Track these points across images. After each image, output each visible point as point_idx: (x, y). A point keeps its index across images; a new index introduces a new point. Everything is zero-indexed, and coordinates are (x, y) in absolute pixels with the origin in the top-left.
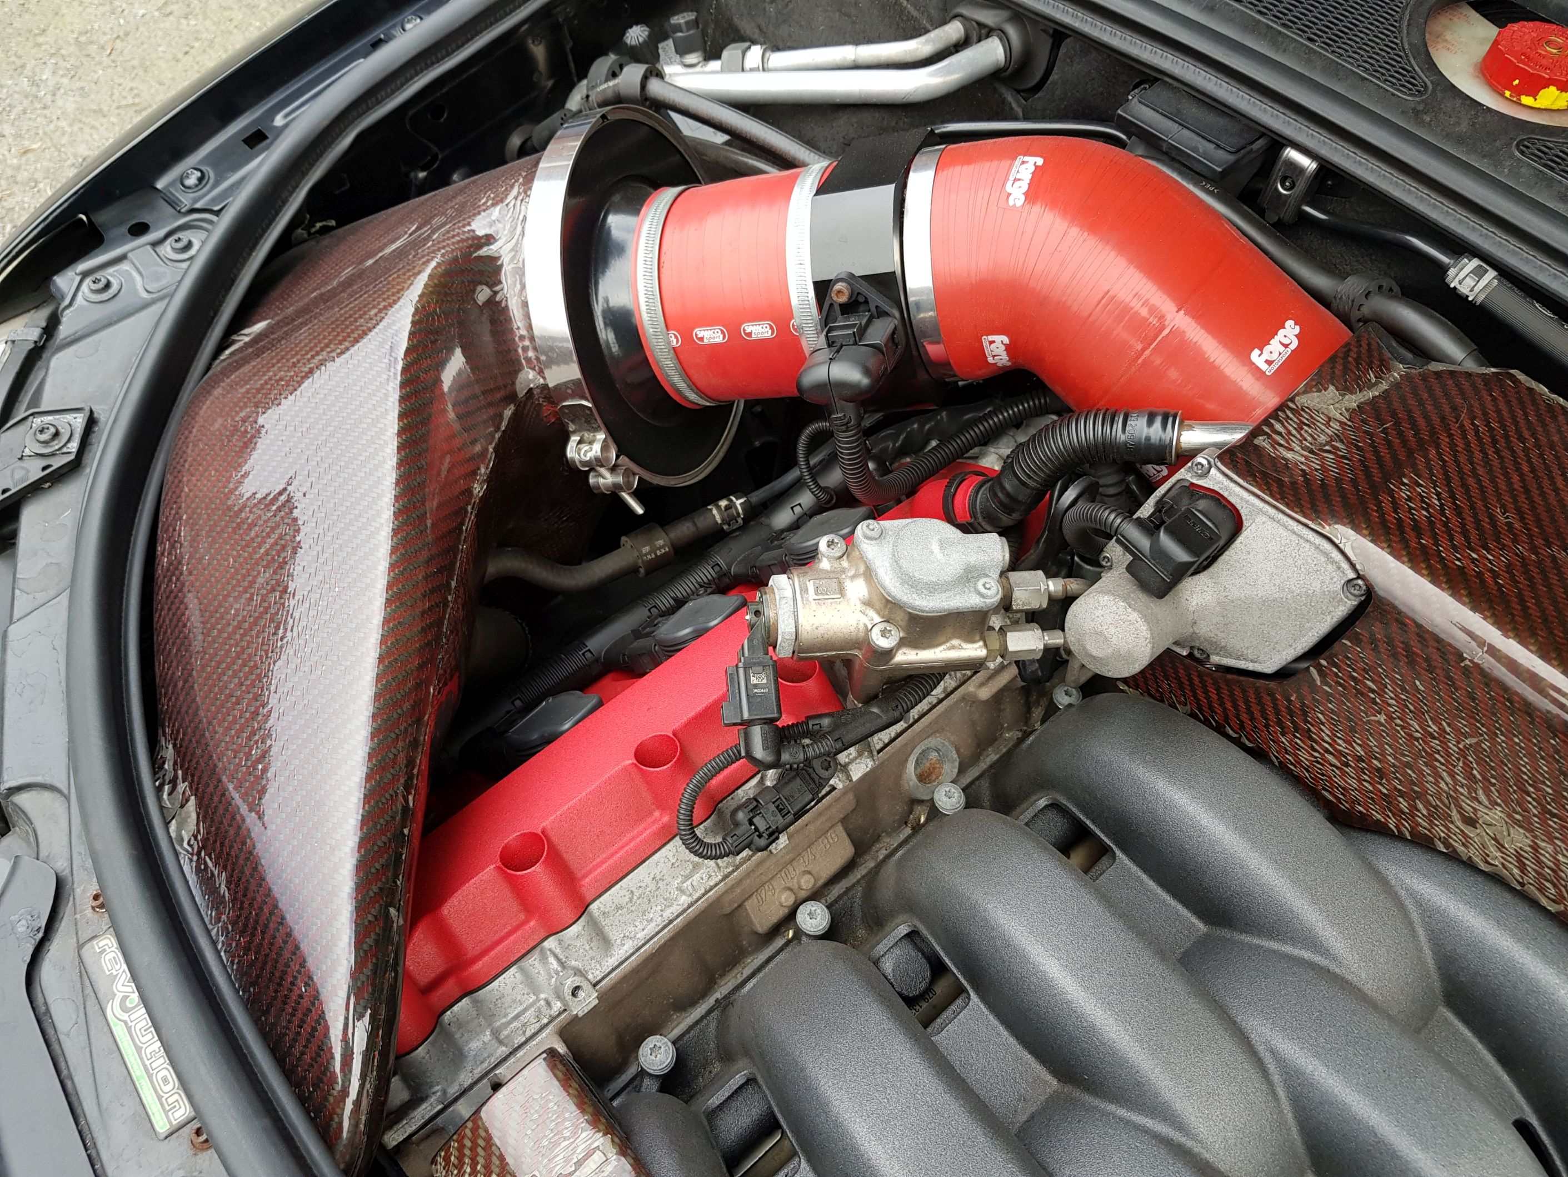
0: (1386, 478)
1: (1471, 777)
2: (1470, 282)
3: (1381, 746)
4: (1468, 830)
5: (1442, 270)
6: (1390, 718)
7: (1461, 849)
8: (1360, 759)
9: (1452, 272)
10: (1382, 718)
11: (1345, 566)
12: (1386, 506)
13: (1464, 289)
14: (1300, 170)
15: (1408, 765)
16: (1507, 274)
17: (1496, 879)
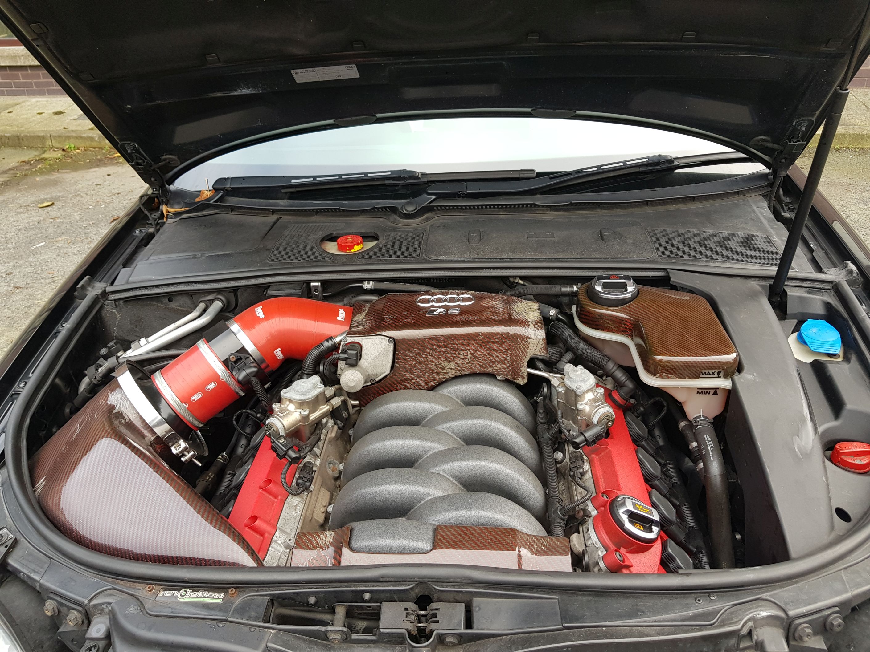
0: (380, 320)
1: (437, 360)
2: (368, 286)
3: (419, 369)
4: (445, 371)
5: (362, 287)
6: (416, 361)
7: (447, 376)
8: (418, 375)
9: (364, 286)
10: (414, 362)
11: (386, 338)
12: (384, 323)
13: (368, 287)
14: (318, 286)
15: (426, 368)
16: (374, 280)
17: (457, 377)
